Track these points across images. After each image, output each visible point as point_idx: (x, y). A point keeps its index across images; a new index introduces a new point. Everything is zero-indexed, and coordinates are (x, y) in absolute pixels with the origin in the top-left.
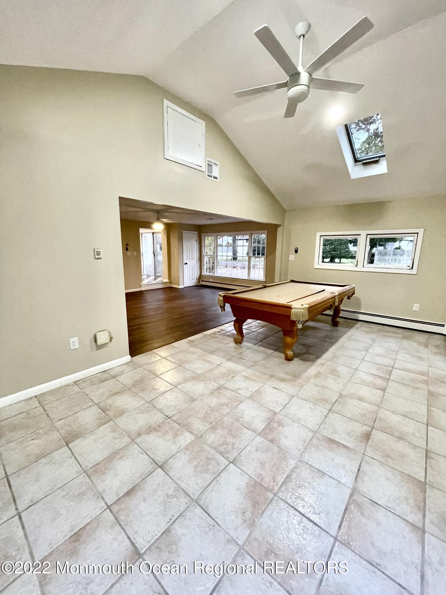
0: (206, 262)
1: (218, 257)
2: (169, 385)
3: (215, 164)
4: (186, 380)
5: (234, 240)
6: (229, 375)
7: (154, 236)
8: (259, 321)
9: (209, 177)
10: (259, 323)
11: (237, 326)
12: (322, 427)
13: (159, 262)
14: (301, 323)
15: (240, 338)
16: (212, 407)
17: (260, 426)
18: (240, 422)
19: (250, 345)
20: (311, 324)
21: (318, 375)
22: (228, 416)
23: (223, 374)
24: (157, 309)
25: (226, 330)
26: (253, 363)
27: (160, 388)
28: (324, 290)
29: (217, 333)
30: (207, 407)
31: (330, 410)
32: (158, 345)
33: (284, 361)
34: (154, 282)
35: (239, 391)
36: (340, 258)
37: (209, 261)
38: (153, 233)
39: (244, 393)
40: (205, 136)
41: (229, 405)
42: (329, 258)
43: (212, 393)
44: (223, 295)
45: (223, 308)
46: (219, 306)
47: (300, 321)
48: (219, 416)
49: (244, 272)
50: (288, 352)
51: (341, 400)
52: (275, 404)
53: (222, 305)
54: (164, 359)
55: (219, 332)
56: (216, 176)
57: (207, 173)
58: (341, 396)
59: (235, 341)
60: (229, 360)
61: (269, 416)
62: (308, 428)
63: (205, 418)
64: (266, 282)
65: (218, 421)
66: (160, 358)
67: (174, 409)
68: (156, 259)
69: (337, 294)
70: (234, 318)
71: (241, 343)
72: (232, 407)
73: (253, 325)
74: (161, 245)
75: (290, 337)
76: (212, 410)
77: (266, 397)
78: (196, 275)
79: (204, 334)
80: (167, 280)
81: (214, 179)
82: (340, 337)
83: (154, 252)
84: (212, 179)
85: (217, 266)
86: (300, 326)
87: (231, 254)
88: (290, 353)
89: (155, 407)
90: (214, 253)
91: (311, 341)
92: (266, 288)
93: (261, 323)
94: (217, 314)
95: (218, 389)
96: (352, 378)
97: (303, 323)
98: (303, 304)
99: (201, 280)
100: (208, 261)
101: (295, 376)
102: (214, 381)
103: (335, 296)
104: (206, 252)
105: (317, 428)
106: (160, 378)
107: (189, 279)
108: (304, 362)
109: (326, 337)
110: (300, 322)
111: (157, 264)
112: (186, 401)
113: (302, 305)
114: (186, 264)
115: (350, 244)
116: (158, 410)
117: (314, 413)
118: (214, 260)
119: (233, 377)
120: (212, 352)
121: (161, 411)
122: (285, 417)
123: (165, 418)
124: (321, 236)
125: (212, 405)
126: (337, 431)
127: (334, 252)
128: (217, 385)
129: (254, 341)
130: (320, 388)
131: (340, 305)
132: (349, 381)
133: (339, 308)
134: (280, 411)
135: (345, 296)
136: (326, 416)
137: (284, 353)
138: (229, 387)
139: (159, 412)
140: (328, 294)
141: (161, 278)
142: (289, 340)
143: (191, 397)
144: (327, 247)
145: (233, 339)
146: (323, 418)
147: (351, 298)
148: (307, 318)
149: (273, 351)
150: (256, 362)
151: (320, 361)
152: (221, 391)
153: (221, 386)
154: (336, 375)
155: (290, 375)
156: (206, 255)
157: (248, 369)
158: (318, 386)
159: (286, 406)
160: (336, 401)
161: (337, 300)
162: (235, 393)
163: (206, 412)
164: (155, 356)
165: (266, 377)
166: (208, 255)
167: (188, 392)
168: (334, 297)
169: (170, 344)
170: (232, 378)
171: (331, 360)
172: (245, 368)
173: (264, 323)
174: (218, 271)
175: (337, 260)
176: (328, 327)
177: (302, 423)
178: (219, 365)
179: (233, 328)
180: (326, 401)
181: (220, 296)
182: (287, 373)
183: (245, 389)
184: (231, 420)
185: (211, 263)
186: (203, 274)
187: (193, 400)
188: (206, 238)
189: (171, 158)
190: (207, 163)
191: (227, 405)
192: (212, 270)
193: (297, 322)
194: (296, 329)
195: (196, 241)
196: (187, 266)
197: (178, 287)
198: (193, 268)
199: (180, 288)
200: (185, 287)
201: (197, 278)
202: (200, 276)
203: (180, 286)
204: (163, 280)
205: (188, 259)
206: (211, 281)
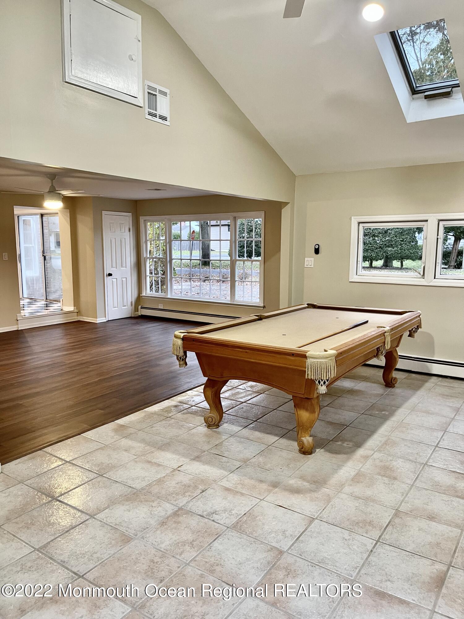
0: (150, 270)
1: (174, 261)
2: (79, 514)
3: (161, 92)
4: (112, 502)
5: (204, 228)
6: (196, 487)
7: (44, 220)
8: (251, 383)
9: (150, 117)
10: (252, 387)
11: (209, 393)
12: (363, 571)
13: (54, 271)
14: (325, 383)
15: (215, 415)
16: (162, 550)
17: (254, 578)
18: (215, 575)
19: (235, 428)
20: (347, 384)
21: (357, 478)
22: (192, 564)
23: (185, 485)
24: (52, 366)
25: (190, 403)
26: (240, 463)
27: (60, 521)
28: (367, 322)
29: (172, 409)
30: (153, 551)
31: (378, 541)
32: (54, 438)
33: (297, 455)
34: (45, 312)
35: (215, 517)
36: (402, 259)
37: (156, 269)
38: (42, 215)
39: (225, 519)
40: (140, 40)
41: (194, 543)
42: (381, 259)
43: (163, 523)
44: (182, 335)
45: (183, 360)
46: (176, 357)
47: (322, 380)
48: (177, 565)
49: (223, 288)
50: (303, 438)
51: (397, 520)
52: (280, 537)
53: (181, 353)
54: (68, 464)
55: (176, 406)
56: (164, 114)
57: (147, 110)
58: (397, 513)
59: (206, 421)
60: (197, 458)
61: (269, 559)
62: (339, 575)
63: (150, 573)
64: (264, 307)
65: (175, 576)
66: (60, 463)
67: (89, 560)
68: (48, 265)
69: (388, 328)
70: (204, 380)
71: (218, 426)
72: (202, 547)
73: (242, 391)
74: (57, 235)
75: (307, 410)
76: (164, 555)
77: (263, 524)
78: (131, 295)
79: (145, 411)
80: (71, 308)
81: (160, 121)
82: (398, 407)
83: (43, 252)
84: (157, 119)
85: (171, 278)
86: (323, 389)
87: (197, 254)
88: (307, 440)
89: (51, 558)
90: (165, 253)
91: (346, 416)
92: (264, 320)
93: (256, 386)
94: (171, 372)
95: (176, 514)
96: (418, 481)
97: (327, 383)
98: (326, 349)
99: (140, 307)
100: (153, 267)
101: (315, 482)
102: (168, 501)
103: (385, 332)
104: (150, 251)
105: (354, 574)
106: (60, 501)
107: (116, 305)
108: (334, 455)
109: (372, 407)
110: (322, 383)
111: (49, 275)
112: (113, 542)
113: (326, 351)
114: (110, 275)
115: (419, 233)
116: (58, 563)
117: (350, 549)
118: (165, 265)
119: (203, 491)
120: (164, 446)
121: (63, 564)
122: (298, 559)
123: (73, 577)
124: (359, 223)
125: (163, 546)
126: (389, 577)
127: (389, 249)
128: (173, 507)
129: (243, 420)
130: (360, 501)
131: (397, 349)
132: (412, 485)
133: (395, 354)
134: (290, 548)
135: (404, 330)
136: (372, 551)
137: (297, 441)
138: (194, 509)
139: (61, 567)
140: (373, 329)
141: (59, 304)
142: (304, 415)
143: (123, 534)
144: (376, 238)
145: (203, 418)
146: (365, 556)
147: (416, 335)
148: (333, 375)
149: (277, 438)
150: (245, 461)
151: (361, 452)
152: (181, 519)
153: (180, 509)
154: (389, 477)
155: (308, 482)
156: (150, 259)
157: (231, 475)
158: (357, 498)
159: (300, 539)
160: (389, 523)
161: (388, 339)
162: (206, 520)
163: (152, 561)
164: (49, 460)
165: (264, 486)
166: (153, 258)
167: (116, 525)
168: (383, 334)
169: (79, 434)
170: (201, 493)
171: (380, 450)
172: (226, 473)
173: (259, 386)
174: (175, 287)
175: (396, 263)
176: (377, 389)
177: (329, 567)
178: (178, 469)
179: (202, 398)
180: (371, 523)
181: (176, 337)
182: (302, 478)
183: (225, 511)
184: (200, 572)
185: (160, 272)
186: (144, 294)
187: (126, 539)
188: (149, 224)
189: (77, 81)
190: (146, 91)
191: (191, 544)
192: (162, 285)
193: (317, 382)
194: (315, 395)
195: (129, 231)
196: (113, 280)
197: (95, 320)
198: (124, 282)
199: (98, 322)
200: (108, 321)
201: (132, 302)
202: (139, 299)
203: (98, 319)
204: (63, 307)
205: (114, 265)
206: (160, 307)
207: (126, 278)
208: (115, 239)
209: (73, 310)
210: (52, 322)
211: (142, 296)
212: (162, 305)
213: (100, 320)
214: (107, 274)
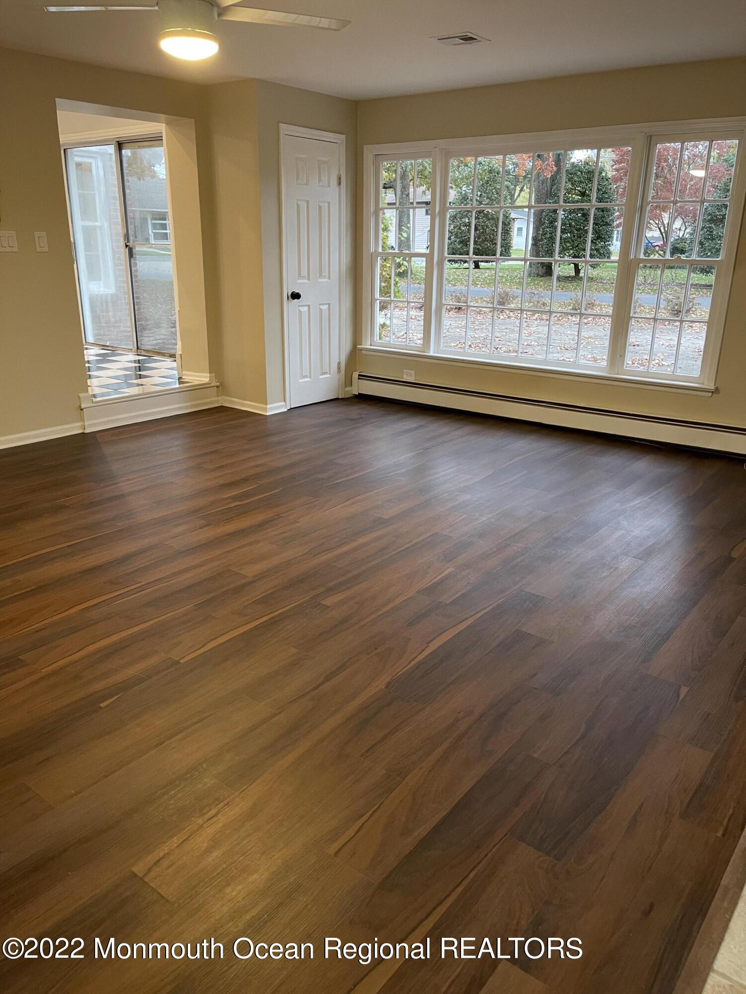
7: (125, 156)
38: (120, 145)
64: (715, 391)
68: (139, 268)
78: (338, 349)
80: (203, 378)
99: (356, 375)
107: (306, 370)
114: (296, 296)
156: (382, 256)
166: (391, 256)
186: (366, 343)
188: (384, 165)
195: (339, 183)
196: (300, 308)
197: (259, 408)
198: (325, 315)
199: (268, 414)
200: (291, 409)
201: (339, 364)
202: (355, 354)
203: (268, 406)
204: (184, 372)
205: (304, 272)
206: (406, 378)
207: (329, 304)
208: (308, 202)
209: (207, 380)
210: (161, 412)
211: (361, 350)
212: (413, 372)
213: (274, 408)
214: (290, 294)
